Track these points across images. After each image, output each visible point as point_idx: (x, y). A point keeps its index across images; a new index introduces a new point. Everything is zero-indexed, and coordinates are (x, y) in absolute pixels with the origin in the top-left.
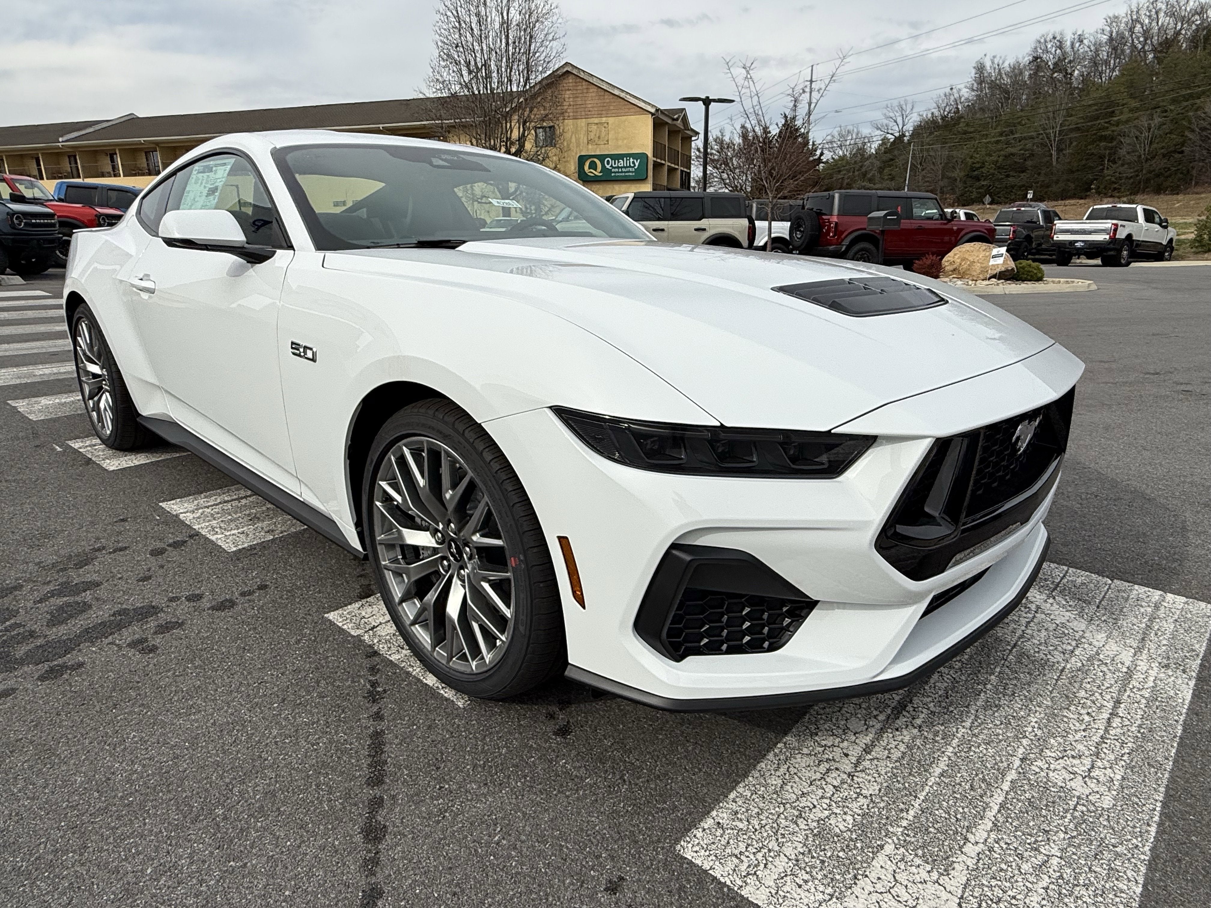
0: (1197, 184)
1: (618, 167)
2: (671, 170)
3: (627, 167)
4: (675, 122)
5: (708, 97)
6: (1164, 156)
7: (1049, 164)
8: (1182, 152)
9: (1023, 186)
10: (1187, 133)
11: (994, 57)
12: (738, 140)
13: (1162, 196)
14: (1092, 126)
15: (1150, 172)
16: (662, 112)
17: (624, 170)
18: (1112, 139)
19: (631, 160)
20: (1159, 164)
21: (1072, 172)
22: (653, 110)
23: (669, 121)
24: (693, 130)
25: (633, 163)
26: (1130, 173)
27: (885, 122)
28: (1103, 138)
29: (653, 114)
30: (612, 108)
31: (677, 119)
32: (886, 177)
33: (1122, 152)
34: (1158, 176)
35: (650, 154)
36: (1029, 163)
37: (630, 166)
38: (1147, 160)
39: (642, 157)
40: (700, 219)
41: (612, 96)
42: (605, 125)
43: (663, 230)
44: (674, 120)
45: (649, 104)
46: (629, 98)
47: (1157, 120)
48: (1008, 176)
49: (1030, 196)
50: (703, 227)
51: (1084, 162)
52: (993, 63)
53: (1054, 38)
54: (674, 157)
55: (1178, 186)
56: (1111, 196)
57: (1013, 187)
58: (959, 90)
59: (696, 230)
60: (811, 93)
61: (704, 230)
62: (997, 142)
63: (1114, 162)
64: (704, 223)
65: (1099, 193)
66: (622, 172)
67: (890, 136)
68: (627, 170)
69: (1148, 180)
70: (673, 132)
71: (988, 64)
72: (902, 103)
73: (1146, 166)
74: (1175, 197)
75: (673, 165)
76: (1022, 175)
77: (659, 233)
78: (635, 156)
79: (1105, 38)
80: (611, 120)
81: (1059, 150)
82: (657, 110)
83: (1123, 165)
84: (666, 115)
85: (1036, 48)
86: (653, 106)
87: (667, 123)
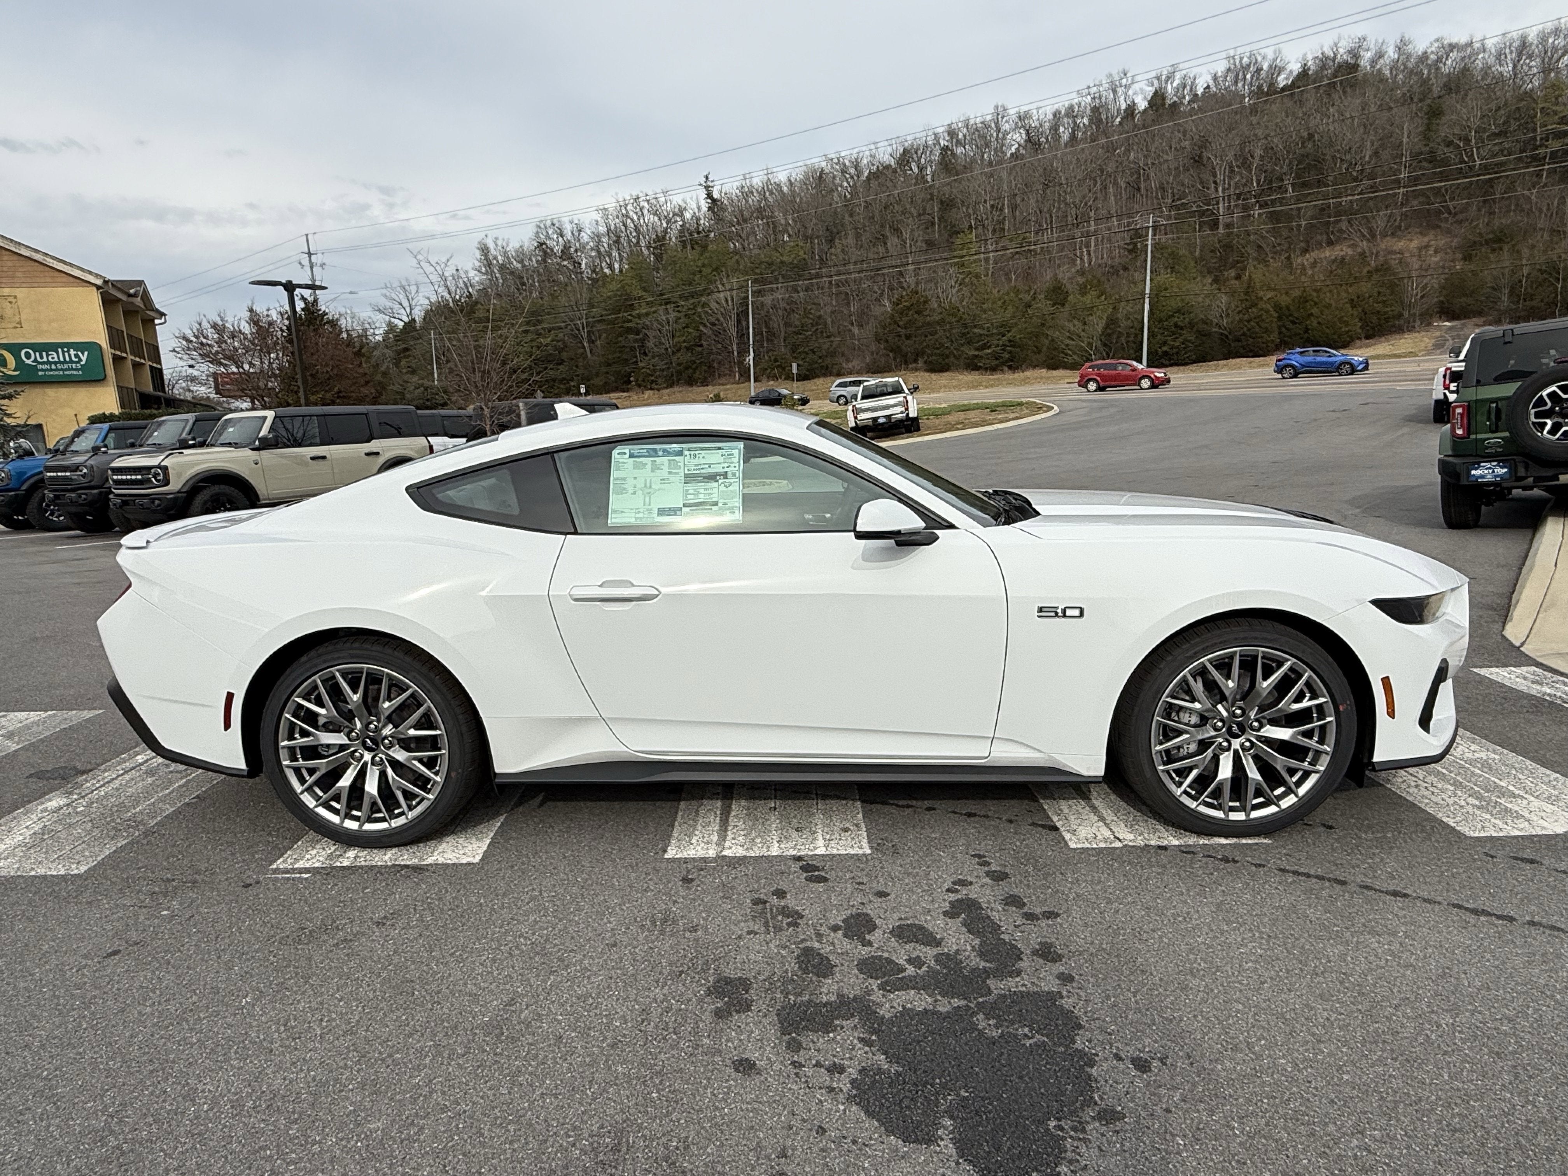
0: (719, 375)
1: (48, 363)
2: (136, 366)
3: (65, 362)
4: (131, 299)
5: (290, 282)
6: (688, 349)
7: (584, 356)
8: (701, 346)
9: (564, 379)
10: (701, 328)
11: (497, 238)
12: (246, 328)
13: (695, 388)
14: (616, 319)
15: (679, 364)
16: (114, 284)
17: (59, 366)
18: (638, 332)
19: (72, 352)
20: (684, 357)
21: (609, 365)
22: (99, 282)
23: (124, 298)
24: (158, 311)
25: (77, 356)
26: (661, 365)
27: (389, 304)
28: (629, 330)
29: (98, 288)
30: (19, 274)
31: (135, 295)
32: (404, 371)
33: (650, 344)
34: (687, 368)
35: (104, 342)
36: (564, 355)
37: (71, 361)
38: (674, 353)
39: (92, 347)
40: (369, 441)
41: (15, 257)
42: (11, 299)
43: (324, 458)
44: (130, 295)
45: (90, 273)
46: (49, 261)
47: (672, 316)
48: (546, 368)
49: (583, 390)
50: (375, 450)
51: (618, 355)
52: (497, 245)
53: (553, 224)
54: (137, 347)
55: (706, 378)
56: (651, 389)
57: (554, 380)
58: (466, 272)
59: (367, 454)
60: (312, 268)
61: (377, 454)
62: (526, 332)
63: (645, 354)
64: (375, 445)
65: (639, 386)
66: (57, 370)
67: (396, 321)
68: (66, 366)
69: (679, 373)
70: (130, 313)
71: (491, 246)
72: (404, 283)
73: (674, 359)
74: (705, 388)
75: (137, 359)
76: (561, 367)
77: (321, 462)
78: (80, 347)
79: (603, 229)
80: (21, 293)
81: (591, 342)
82: (106, 282)
83: (653, 357)
84: (119, 290)
85: (537, 233)
86: (97, 276)
87: (119, 300)
